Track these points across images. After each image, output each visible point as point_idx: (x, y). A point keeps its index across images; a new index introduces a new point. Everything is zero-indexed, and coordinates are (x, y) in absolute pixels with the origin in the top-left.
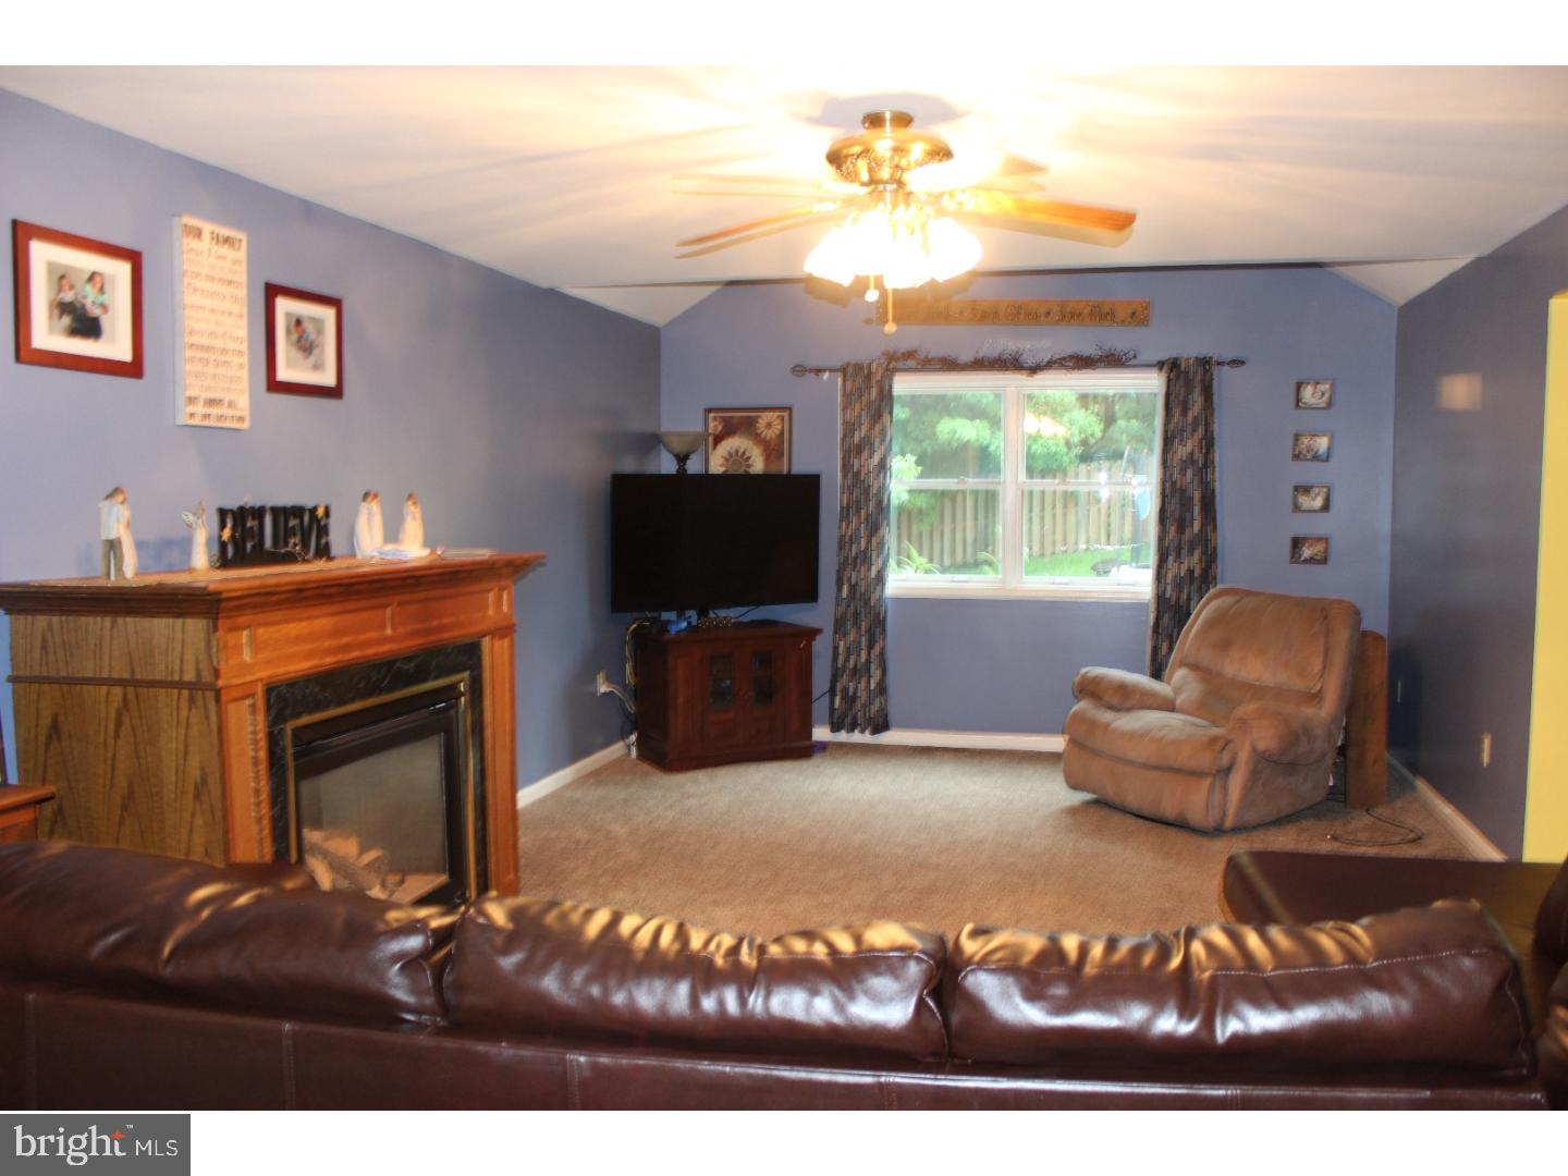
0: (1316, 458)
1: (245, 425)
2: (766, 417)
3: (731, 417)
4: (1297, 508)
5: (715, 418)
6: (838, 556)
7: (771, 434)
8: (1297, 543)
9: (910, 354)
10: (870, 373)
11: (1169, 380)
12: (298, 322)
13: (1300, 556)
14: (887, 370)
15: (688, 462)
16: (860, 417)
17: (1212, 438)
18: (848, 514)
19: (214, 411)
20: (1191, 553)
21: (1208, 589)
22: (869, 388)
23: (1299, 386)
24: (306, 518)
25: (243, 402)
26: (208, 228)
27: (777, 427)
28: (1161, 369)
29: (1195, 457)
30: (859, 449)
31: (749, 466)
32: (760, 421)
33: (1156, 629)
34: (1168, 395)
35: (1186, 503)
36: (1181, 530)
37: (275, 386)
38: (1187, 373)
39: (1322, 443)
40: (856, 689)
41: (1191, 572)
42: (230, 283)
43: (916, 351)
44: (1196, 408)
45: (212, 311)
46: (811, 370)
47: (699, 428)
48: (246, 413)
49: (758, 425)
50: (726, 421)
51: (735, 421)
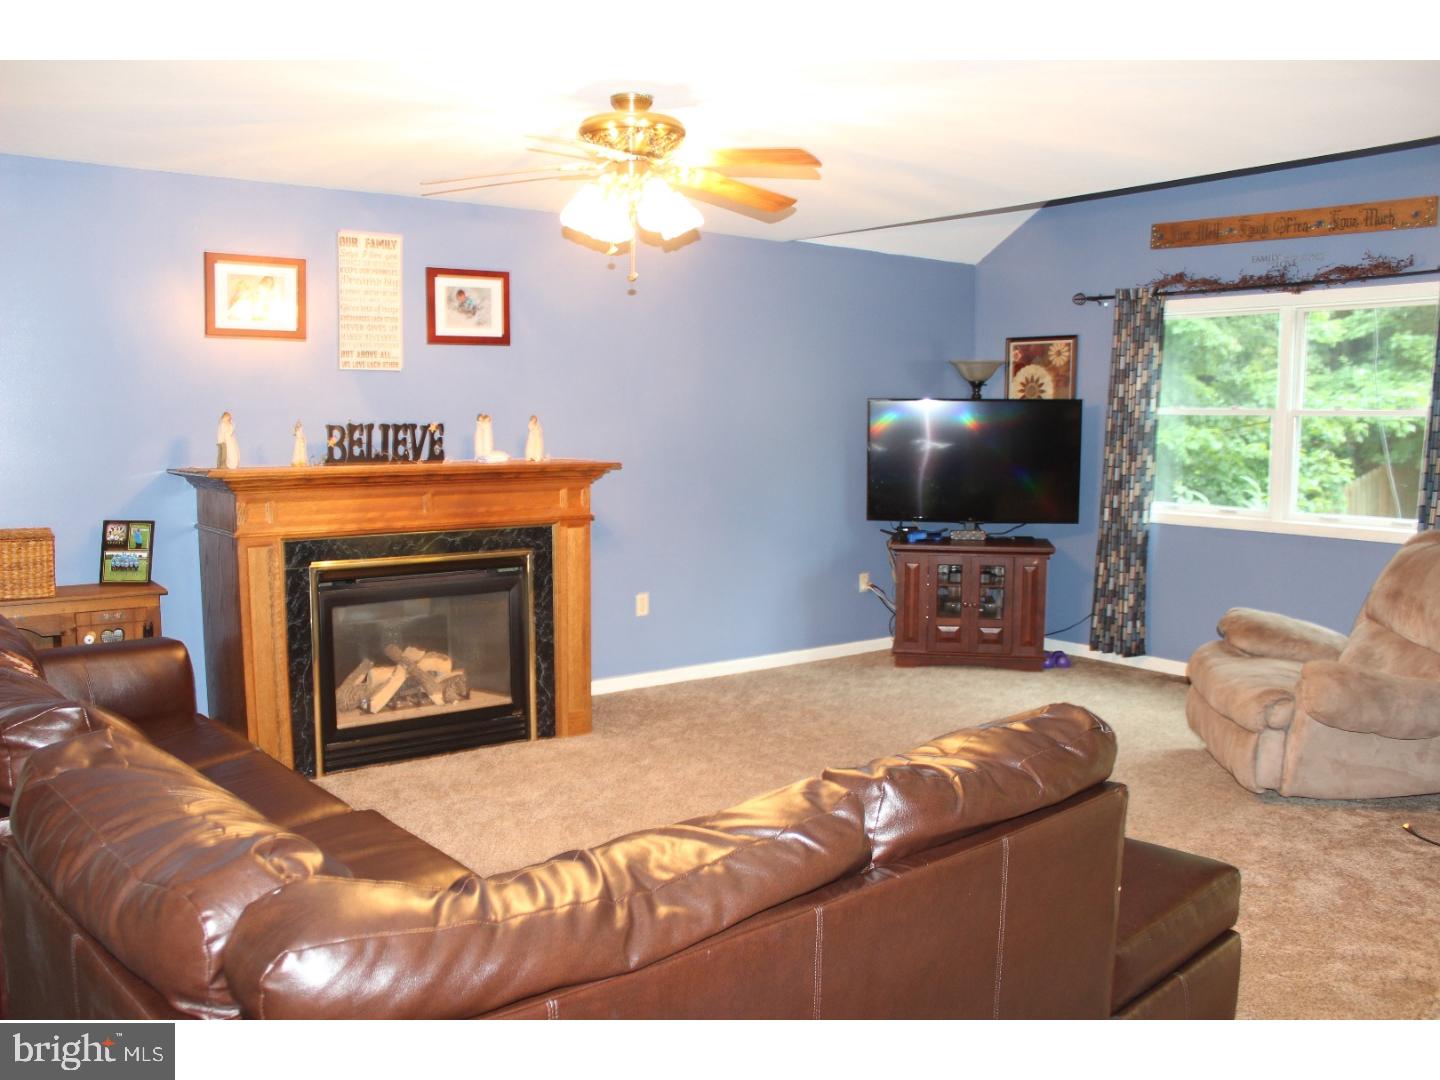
1: (399, 369)
2: (1058, 345)
3: (1029, 346)
5: (1016, 348)
6: (1103, 478)
7: (1059, 361)
9: (1179, 278)
10: (1137, 298)
12: (461, 293)
14: (1155, 294)
15: (983, 388)
18: (1112, 440)
19: (368, 360)
24: (418, 433)
25: (397, 353)
26: (362, 237)
27: (1065, 354)
30: (1124, 374)
31: (1043, 391)
32: (1051, 348)
37: (434, 339)
40: (1113, 612)
42: (384, 272)
45: (366, 292)
46: (1090, 299)
47: (1001, 357)
48: (400, 361)
49: (1050, 353)
50: (1024, 350)
51: (1032, 349)
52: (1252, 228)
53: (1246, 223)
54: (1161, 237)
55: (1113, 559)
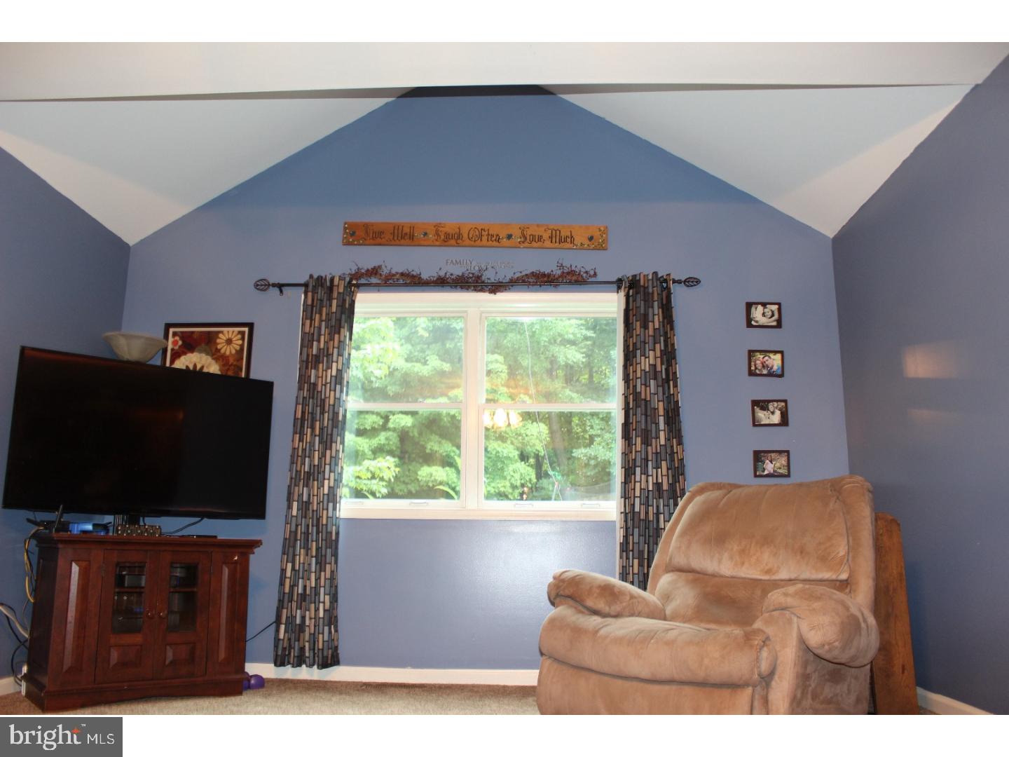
0: (771, 374)
2: (228, 332)
3: (193, 332)
4: (756, 423)
5: (175, 334)
6: (291, 470)
7: (230, 350)
8: (758, 457)
9: (374, 272)
10: (332, 286)
11: (627, 297)
13: (764, 470)
16: (320, 328)
17: (674, 350)
18: (302, 426)
20: (658, 467)
21: (676, 504)
22: (330, 299)
23: (749, 306)
27: (237, 342)
28: (619, 288)
29: (659, 369)
30: (317, 360)
32: (221, 335)
33: (625, 547)
34: (627, 312)
35: (650, 414)
36: (646, 442)
38: (645, 288)
39: (775, 361)
40: (303, 618)
41: (658, 486)
43: (380, 267)
44: (656, 321)
46: (274, 285)
49: (218, 341)
50: (184, 336)
51: (195, 336)
52: (447, 235)
53: (441, 229)
54: (353, 234)
55: (301, 558)
